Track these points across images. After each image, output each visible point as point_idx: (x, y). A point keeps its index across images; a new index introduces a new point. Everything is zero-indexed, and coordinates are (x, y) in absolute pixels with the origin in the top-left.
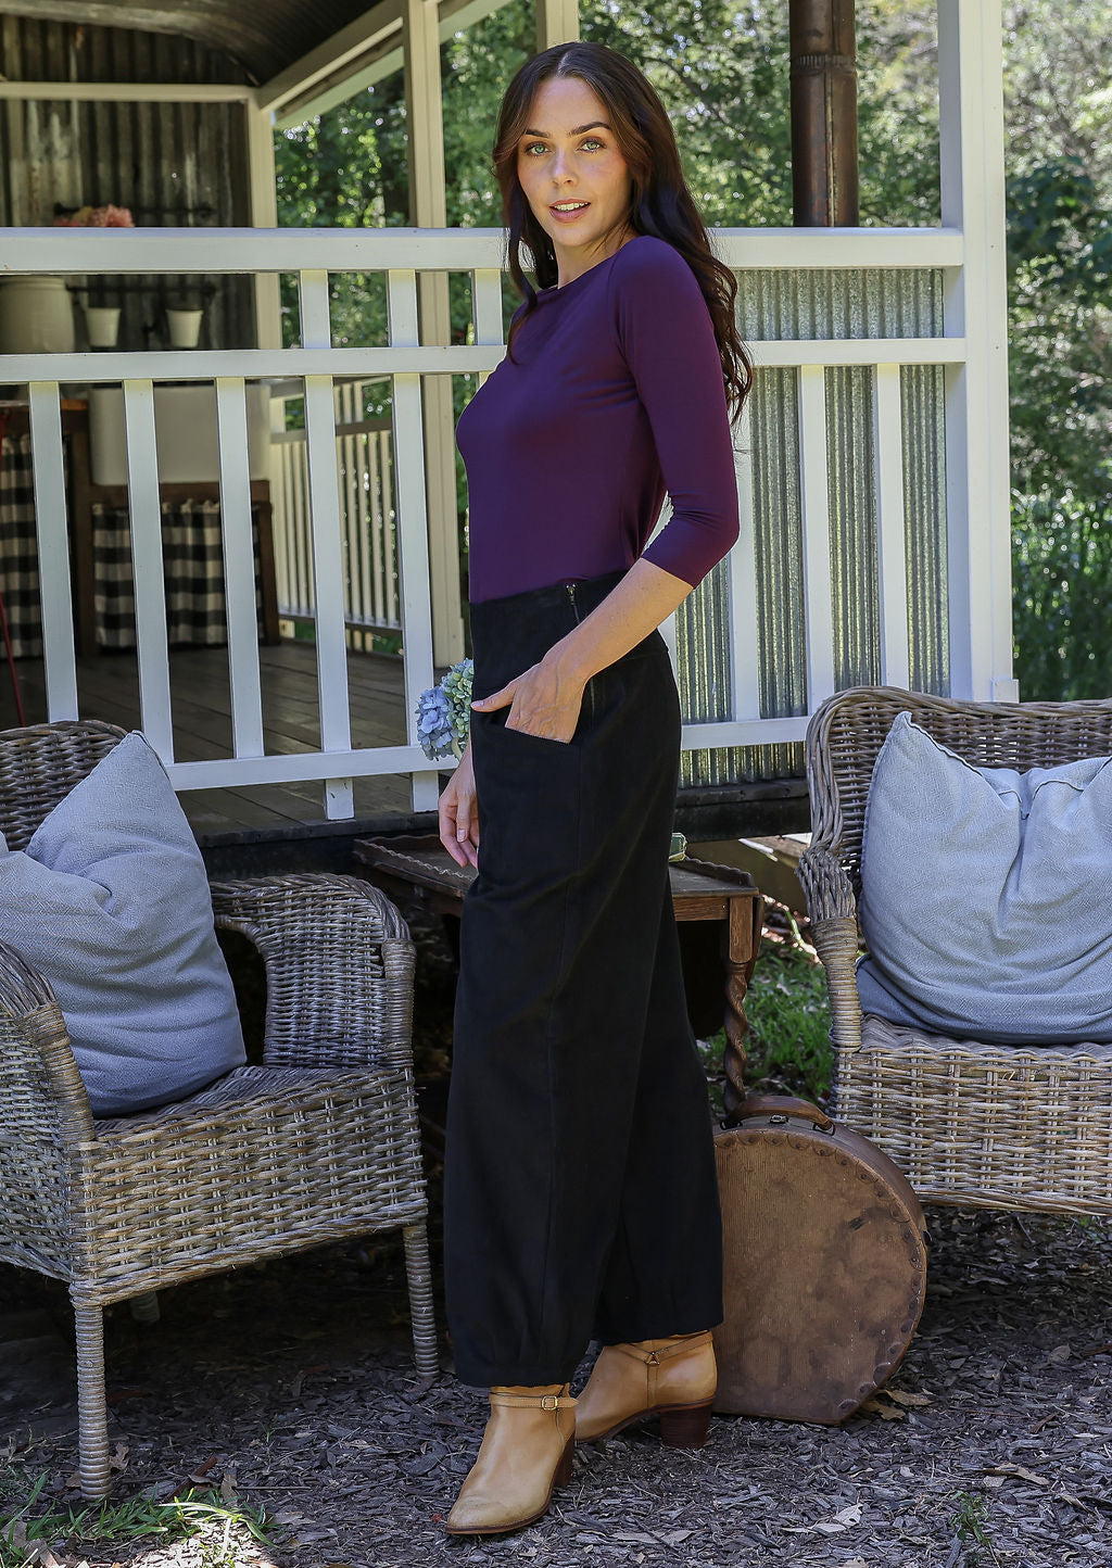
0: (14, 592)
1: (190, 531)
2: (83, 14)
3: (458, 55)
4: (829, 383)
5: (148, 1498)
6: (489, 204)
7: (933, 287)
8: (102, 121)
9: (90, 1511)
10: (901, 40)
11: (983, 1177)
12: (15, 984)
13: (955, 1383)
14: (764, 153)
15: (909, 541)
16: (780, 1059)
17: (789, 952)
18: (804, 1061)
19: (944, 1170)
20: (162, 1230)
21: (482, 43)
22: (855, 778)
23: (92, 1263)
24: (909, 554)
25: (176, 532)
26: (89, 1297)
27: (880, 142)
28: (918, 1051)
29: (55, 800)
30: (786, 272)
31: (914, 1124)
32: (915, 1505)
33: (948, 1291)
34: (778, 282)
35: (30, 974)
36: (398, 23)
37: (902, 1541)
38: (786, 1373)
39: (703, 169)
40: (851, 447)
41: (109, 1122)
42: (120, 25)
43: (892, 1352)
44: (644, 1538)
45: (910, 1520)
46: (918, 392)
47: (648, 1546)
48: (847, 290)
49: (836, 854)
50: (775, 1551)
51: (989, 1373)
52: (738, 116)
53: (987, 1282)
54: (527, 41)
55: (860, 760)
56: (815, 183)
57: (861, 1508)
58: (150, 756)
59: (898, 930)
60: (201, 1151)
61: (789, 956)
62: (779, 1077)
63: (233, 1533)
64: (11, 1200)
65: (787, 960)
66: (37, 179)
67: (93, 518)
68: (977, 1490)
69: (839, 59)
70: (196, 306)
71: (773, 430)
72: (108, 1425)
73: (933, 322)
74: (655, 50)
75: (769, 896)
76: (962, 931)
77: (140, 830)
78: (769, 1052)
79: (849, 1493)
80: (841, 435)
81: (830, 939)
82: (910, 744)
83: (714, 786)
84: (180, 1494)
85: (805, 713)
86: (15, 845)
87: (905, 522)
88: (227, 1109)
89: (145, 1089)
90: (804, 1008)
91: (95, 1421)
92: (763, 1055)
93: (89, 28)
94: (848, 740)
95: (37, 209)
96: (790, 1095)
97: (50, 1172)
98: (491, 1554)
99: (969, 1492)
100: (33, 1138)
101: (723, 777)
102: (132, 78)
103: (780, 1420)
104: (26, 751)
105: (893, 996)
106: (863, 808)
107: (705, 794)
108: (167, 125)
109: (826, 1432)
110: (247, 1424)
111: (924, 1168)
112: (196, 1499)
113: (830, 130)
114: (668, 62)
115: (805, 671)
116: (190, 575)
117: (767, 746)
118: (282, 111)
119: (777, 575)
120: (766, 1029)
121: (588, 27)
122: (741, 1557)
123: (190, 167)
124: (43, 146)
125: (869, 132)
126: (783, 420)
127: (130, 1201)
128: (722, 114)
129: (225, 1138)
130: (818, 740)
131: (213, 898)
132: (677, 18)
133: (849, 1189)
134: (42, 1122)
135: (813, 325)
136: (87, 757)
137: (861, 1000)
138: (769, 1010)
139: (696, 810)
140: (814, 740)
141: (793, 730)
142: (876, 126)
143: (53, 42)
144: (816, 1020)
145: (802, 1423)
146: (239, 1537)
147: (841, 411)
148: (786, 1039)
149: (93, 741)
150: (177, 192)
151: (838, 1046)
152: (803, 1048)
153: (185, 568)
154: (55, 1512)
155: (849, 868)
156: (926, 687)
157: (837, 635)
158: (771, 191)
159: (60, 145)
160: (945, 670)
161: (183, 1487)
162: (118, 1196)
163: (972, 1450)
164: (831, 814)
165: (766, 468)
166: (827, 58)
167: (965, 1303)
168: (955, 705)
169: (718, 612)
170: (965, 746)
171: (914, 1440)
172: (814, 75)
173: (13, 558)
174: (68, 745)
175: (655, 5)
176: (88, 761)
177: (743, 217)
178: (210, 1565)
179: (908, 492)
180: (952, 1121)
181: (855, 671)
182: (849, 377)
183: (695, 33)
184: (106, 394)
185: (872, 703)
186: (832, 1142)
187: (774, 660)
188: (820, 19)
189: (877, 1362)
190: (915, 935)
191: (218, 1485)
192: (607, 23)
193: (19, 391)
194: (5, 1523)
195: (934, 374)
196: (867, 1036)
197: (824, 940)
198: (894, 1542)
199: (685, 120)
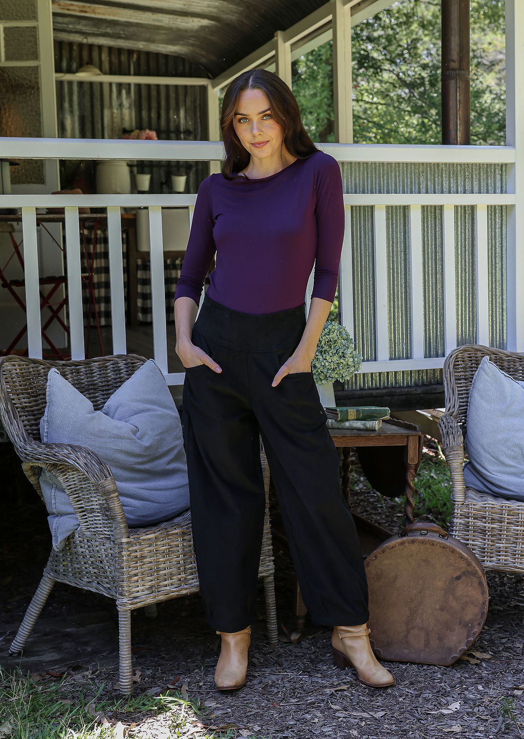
0: (102, 297)
2: (136, 46)
3: (301, 66)
4: (456, 212)
5: (149, 694)
6: (313, 132)
7: (502, 172)
8: (144, 93)
9: (124, 700)
10: (493, 64)
11: (517, 559)
12: (95, 469)
13: (503, 649)
14: (433, 112)
15: (490, 282)
16: (431, 507)
17: (437, 460)
18: (442, 507)
19: (500, 556)
20: (157, 577)
21: (312, 61)
22: (464, 385)
23: (127, 591)
24: (490, 288)
25: (173, 272)
26: (125, 607)
27: (483, 107)
28: (489, 504)
29: (114, 389)
30: (438, 164)
31: (487, 536)
32: (484, 702)
33: (501, 609)
34: (435, 169)
35: (102, 464)
36: (273, 53)
37: (477, 718)
38: (427, 643)
39: (407, 118)
40: (465, 240)
41: (135, 530)
42: (153, 51)
43: (474, 634)
44: (365, 715)
45: (481, 709)
46: (495, 217)
47: (367, 719)
48: (465, 172)
49: (455, 418)
50: (422, 721)
51: (518, 645)
52: (422, 95)
53: (519, 605)
54: (331, 61)
55: (467, 377)
56: (452, 126)
57: (460, 703)
58: (157, 370)
59: (482, 451)
60: (175, 543)
61: (437, 461)
62: (431, 514)
63: (186, 710)
64: (92, 563)
65: (436, 463)
66: (115, 117)
67: (137, 266)
68: (511, 696)
69: (462, 72)
70: (184, 174)
71: (431, 233)
72: (132, 662)
73: (502, 187)
74: (387, 66)
75: (429, 435)
76: (510, 452)
77: (152, 402)
78: (427, 503)
79: (455, 697)
80: (461, 235)
81: (452, 455)
82: (488, 371)
83: (403, 387)
84: (163, 693)
85: (444, 356)
86: (97, 407)
87: (488, 274)
88: (187, 525)
89: (152, 516)
90: (443, 484)
91: (127, 660)
92: (424, 505)
93: (139, 52)
94: (462, 368)
95: (115, 131)
96: (435, 522)
97: (109, 551)
98: (298, 721)
99: (507, 697)
100: (102, 536)
101: (407, 383)
102: (158, 74)
103: (425, 664)
104: (103, 367)
105: (479, 480)
106: (468, 398)
107: (399, 390)
108: (172, 95)
109: (446, 670)
110: (194, 663)
111: (491, 555)
112: (170, 696)
113: (458, 103)
114: (392, 71)
115: (444, 337)
117: (427, 370)
119: (432, 296)
120: (426, 493)
121: (357, 55)
122: (407, 724)
123: (182, 113)
124: (118, 103)
125: (479, 103)
126: (436, 228)
127: (143, 565)
128: (416, 94)
129: (186, 538)
130: (449, 368)
132: (396, 52)
133: (455, 563)
134: (106, 529)
135: (450, 187)
136: (130, 370)
137: (466, 482)
138: (427, 485)
139: (395, 397)
140: (447, 368)
141: (438, 363)
142: (482, 100)
143: (124, 58)
144: (448, 490)
145: (435, 666)
146: (188, 712)
147: (461, 225)
148: (434, 497)
149: (132, 363)
150: (176, 123)
151: (455, 501)
152: (441, 502)
154: (108, 700)
155: (461, 424)
156: (496, 346)
157: (458, 322)
158: (436, 128)
159: (126, 103)
160: (505, 338)
161: (164, 690)
162: (138, 562)
163: (509, 678)
164: (454, 400)
165: (428, 249)
166: (457, 72)
167: (508, 614)
168: (509, 354)
169: (406, 311)
170: (513, 371)
171: (484, 673)
172: (452, 79)
173: (102, 282)
174: (122, 365)
175: (388, 46)
176: (130, 372)
177: (424, 139)
178: (175, 724)
179: (490, 260)
180: (503, 534)
181: (465, 338)
182: (465, 211)
183: (404, 59)
184: (144, 212)
185: (472, 352)
186: (448, 543)
187: (430, 333)
188: (455, 55)
189: (467, 638)
190: (489, 453)
191: (180, 689)
192: (366, 53)
193: (103, 210)
194: (86, 704)
195: (502, 210)
196: (467, 497)
197: (449, 455)
198: (474, 718)
199: (399, 96)
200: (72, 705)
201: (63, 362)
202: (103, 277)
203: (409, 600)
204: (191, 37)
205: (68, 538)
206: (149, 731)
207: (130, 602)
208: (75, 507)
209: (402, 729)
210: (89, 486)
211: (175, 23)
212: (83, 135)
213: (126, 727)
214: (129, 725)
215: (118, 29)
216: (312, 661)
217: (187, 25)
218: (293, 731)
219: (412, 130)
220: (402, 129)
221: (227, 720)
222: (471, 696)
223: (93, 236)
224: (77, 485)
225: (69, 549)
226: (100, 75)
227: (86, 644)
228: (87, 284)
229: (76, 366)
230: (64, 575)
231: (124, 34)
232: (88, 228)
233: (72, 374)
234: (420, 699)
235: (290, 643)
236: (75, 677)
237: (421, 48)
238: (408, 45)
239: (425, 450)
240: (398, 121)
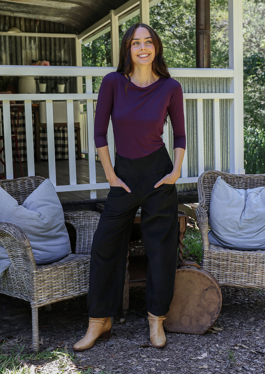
0: (22, 147)
1: (62, 134)
2: (39, 18)
3: (124, 28)
4: (204, 103)
5: (48, 351)
7: (227, 82)
8: (43, 42)
9: (35, 353)
10: (222, 27)
11: (236, 280)
12: (19, 235)
13: (229, 326)
14: (191, 51)
15: (221, 138)
16: (191, 254)
18: (197, 254)
19: (227, 278)
20: (51, 290)
21: (129, 25)
22: (208, 191)
23: (36, 298)
24: (221, 141)
25: (59, 134)
26: (35, 306)
27: (217, 49)
28: (221, 252)
29: (29, 194)
30: (194, 78)
31: (220, 268)
32: (219, 353)
33: (228, 305)
34: (192, 80)
35: (23, 233)
36: (109, 21)
37: (216, 361)
38: (191, 323)
39: (178, 54)
40: (208, 117)
41: (40, 266)
42: (48, 20)
43: (214, 318)
44: (159, 360)
45: (218, 356)
46: (223, 105)
47: (159, 362)
48: (208, 82)
49: (204, 208)
50: (188, 363)
51: (236, 324)
52: (185, 43)
53: (236, 303)
55: (210, 187)
56: (201, 58)
57: (207, 353)
58: (51, 184)
59: (217, 225)
60: (61, 273)
61: (194, 230)
62: (191, 257)
64: (18, 284)
65: (194, 231)
66: (28, 54)
67: (40, 131)
68: (233, 349)
69: (206, 31)
70: (63, 83)
71: (191, 113)
72: (39, 334)
73: (227, 90)
74: (167, 28)
75: (190, 217)
76: (232, 225)
77: (48, 201)
78: (189, 252)
79: (205, 350)
80: (206, 114)
81: (202, 227)
84: (55, 350)
85: (198, 176)
86: (20, 204)
87: (220, 134)
88: (67, 263)
89: (48, 259)
90: (197, 242)
91: (36, 333)
92: (188, 252)
93: (40, 21)
94: (207, 182)
95: (28, 61)
96: (194, 261)
97: (27, 277)
98: (124, 363)
99: (231, 350)
100: (23, 270)
101: (179, 190)
102: (50, 32)
103: (189, 334)
104: (23, 183)
105: (216, 239)
106: (210, 197)
108: (57, 43)
109: (200, 336)
110: (71, 334)
111: (223, 278)
112: (59, 351)
113: (204, 47)
114: (170, 31)
115: (198, 167)
116: (62, 143)
117: (189, 183)
118: (83, 40)
119: (192, 145)
120: (189, 246)
121: (153, 22)
122: (180, 364)
123: (62, 52)
124: (29, 47)
125: (215, 47)
126: (193, 111)
127: (44, 284)
128: (182, 42)
129: (66, 270)
130: (200, 182)
131: (64, 216)
132: (172, 21)
133: (205, 282)
134: (25, 266)
135: (200, 90)
136: (37, 184)
137: (209, 241)
138: (190, 242)
140: (199, 182)
141: (195, 180)
143: (32, 24)
144: (200, 245)
145: (194, 334)
146: (68, 359)
147: (206, 109)
148: (193, 249)
149: (38, 181)
150: (60, 58)
151: (204, 250)
152: (197, 251)
153: (60, 142)
154: (27, 354)
155: (207, 211)
156: (225, 171)
157: (205, 159)
158: (193, 59)
159: (33, 47)
160: (229, 167)
161: (56, 348)
162: (42, 283)
163: (232, 341)
164: (203, 199)
165: (189, 121)
166: (204, 31)
167: (231, 308)
168: (231, 175)
170: (233, 184)
171: (219, 338)
172: (201, 34)
173: (22, 139)
174: (32, 181)
175: (168, 17)
176: (37, 185)
177: (187, 65)
178: (61, 366)
179: (221, 127)
180: (229, 267)
181: (209, 167)
182: (208, 102)
183: (176, 24)
184: (43, 103)
185: (212, 174)
186: (201, 272)
187: (191, 164)
188: (202, 22)
189: (211, 321)
190: (221, 226)
191: (63, 348)
192: (157, 21)
193: (22, 102)
194: (15, 356)
195: (227, 101)
196: (210, 248)
197: (201, 227)
198: (214, 361)
199: (174, 43)
200: (8, 356)
201: (2, 180)
202: (22, 137)
203: (181, 301)
204: (67, 13)
205: (6, 271)
206: (48, 369)
207: (37, 303)
208: (9, 255)
209: (178, 367)
210: (16, 244)
211: (59, 5)
212: (11, 63)
213: (36, 367)
214: (38, 367)
215: (29, 9)
216: (131, 333)
217: (65, 6)
218: (122, 369)
219: (180, 61)
220: (176, 60)
221: (88, 363)
222: (213, 350)
223: (17, 116)
224: (10, 244)
225: (6, 276)
226: (20, 32)
227: (15, 325)
228: (14, 140)
229: (9, 182)
230: (4, 290)
231: (32, 11)
232: (14, 111)
233: (7, 186)
234: (187, 352)
235: (120, 323)
236: (10, 342)
237: (185, 18)
238: (178, 17)
239: (188, 224)
240: (173, 56)
